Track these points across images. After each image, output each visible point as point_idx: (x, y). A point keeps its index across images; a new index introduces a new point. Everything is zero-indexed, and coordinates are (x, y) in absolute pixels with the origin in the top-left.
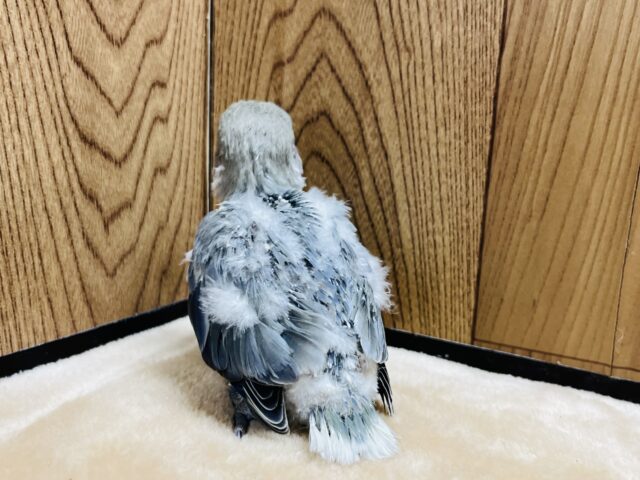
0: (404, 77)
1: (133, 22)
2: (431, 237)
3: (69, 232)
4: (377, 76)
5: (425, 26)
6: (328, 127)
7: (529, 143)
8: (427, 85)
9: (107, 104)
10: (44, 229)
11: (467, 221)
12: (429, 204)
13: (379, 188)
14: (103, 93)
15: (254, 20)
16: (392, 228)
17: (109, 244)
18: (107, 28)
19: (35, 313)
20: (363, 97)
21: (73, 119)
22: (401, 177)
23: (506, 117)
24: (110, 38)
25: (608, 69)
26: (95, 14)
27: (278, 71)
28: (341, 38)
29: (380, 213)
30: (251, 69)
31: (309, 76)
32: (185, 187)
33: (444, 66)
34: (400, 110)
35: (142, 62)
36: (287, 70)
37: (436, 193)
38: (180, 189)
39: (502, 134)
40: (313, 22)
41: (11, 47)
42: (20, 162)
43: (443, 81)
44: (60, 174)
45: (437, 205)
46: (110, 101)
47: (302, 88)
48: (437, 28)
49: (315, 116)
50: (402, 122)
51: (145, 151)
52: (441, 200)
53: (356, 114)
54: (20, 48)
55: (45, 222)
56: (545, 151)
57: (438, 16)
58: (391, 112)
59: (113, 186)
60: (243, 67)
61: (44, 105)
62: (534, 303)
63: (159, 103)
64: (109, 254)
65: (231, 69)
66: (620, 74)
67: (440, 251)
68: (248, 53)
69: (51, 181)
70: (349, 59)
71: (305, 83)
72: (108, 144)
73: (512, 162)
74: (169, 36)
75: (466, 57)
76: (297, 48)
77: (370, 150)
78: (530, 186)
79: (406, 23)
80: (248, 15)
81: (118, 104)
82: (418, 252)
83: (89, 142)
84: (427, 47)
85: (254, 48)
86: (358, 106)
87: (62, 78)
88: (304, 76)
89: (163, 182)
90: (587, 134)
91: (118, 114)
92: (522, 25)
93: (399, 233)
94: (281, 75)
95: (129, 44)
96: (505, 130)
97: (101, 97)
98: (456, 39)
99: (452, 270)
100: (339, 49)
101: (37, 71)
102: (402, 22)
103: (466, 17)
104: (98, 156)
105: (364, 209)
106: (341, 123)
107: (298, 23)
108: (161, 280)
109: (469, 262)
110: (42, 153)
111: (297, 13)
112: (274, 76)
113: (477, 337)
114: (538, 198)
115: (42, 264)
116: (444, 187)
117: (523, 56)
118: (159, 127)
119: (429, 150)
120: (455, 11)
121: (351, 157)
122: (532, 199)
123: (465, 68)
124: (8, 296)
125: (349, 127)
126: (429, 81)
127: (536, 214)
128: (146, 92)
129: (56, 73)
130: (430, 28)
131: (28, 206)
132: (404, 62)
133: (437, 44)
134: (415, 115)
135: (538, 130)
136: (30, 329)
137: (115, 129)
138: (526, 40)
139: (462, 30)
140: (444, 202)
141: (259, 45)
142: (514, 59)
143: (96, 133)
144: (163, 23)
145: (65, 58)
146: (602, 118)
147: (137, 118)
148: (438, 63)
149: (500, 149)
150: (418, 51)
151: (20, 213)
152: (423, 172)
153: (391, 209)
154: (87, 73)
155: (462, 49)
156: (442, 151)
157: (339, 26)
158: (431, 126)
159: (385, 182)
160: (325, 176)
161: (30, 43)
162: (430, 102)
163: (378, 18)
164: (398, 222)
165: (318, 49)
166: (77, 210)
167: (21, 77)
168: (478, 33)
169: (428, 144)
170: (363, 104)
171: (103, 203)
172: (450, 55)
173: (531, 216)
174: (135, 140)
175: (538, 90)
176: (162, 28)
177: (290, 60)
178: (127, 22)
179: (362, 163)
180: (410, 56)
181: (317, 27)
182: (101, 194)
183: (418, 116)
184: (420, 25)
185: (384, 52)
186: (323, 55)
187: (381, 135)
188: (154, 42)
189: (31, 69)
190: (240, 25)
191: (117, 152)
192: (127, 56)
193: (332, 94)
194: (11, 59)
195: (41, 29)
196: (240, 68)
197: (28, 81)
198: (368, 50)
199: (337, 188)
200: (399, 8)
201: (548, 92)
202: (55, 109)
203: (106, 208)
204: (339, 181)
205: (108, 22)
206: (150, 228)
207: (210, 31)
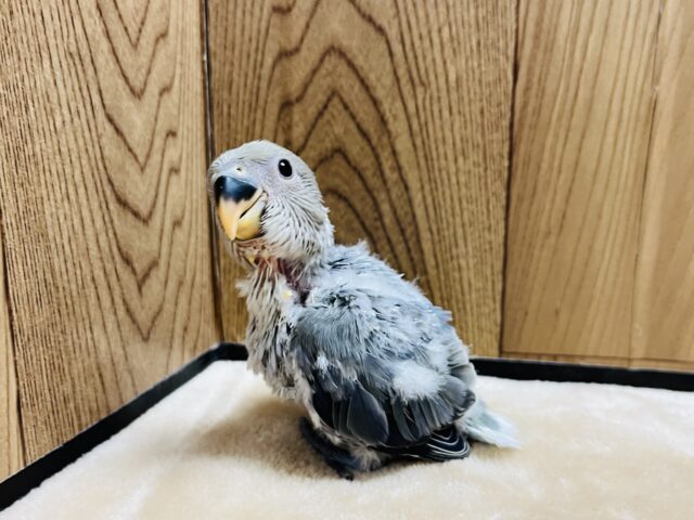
0: (421, 112)
1: (149, 72)
2: (455, 263)
3: (113, 300)
4: (394, 112)
5: (439, 61)
6: (344, 164)
7: (544, 166)
8: (444, 118)
9: (134, 160)
10: (93, 300)
11: (490, 243)
12: (452, 231)
13: (401, 219)
14: (130, 150)
15: (256, 60)
16: (416, 257)
17: (143, 307)
18: (131, 80)
19: (90, 391)
20: (379, 132)
21: (110, 181)
22: (422, 207)
23: (522, 144)
24: (132, 90)
25: (612, 95)
26: (121, 67)
27: (286, 111)
28: (353, 76)
29: (403, 243)
30: (256, 111)
31: (321, 114)
32: (197, 238)
33: (461, 99)
34: (419, 142)
35: (157, 112)
36: (297, 109)
37: (458, 220)
38: (193, 240)
39: (519, 159)
40: (322, 60)
41: (57, 111)
42: (71, 232)
43: (460, 113)
44: (103, 238)
45: (460, 231)
46: (136, 157)
47: (313, 126)
48: (451, 63)
49: (329, 154)
50: (421, 154)
51: (165, 204)
52: (463, 225)
53: (373, 149)
54: (66, 111)
55: (93, 295)
56: (560, 172)
57: (451, 51)
58: (410, 145)
59: (143, 245)
60: (247, 110)
61: (86, 170)
62: (557, 313)
63: (172, 154)
64: (143, 317)
65: (233, 111)
66: (623, 99)
67: (465, 274)
68: (251, 93)
69: (96, 249)
70: (363, 95)
71: (316, 121)
72: (137, 203)
73: (530, 185)
74: (176, 82)
75: (481, 89)
76: (306, 87)
77: (390, 184)
78: (548, 207)
79: (420, 59)
80: (249, 56)
81: (141, 159)
82: (442, 277)
83: (122, 203)
84: (442, 81)
85: (258, 89)
86: (374, 141)
87: (99, 137)
88: (315, 115)
89: (180, 235)
90: (596, 156)
92: (533, 57)
93: (423, 261)
94: (290, 115)
95: (147, 94)
96: (521, 156)
97: (129, 154)
98: (471, 73)
99: (478, 290)
100: (352, 87)
101: (79, 134)
102: (416, 57)
103: (479, 52)
104: (130, 217)
105: (386, 241)
106: (358, 159)
107: (306, 61)
108: (184, 338)
109: (493, 282)
110: (87, 221)
111: (304, 52)
112: (282, 116)
113: (506, 349)
114: (556, 216)
115: (93, 339)
116: (466, 213)
117: (535, 86)
118: (174, 178)
120: (468, 47)
121: (369, 191)
122: (550, 217)
123: (481, 100)
124: (68, 377)
125: (367, 163)
126: (446, 113)
127: (555, 231)
128: (162, 142)
129: (94, 134)
130: (445, 63)
131: (79, 278)
132: (420, 97)
133: (452, 77)
134: (433, 147)
135: (553, 155)
136: (87, 409)
137: (141, 185)
138: (537, 71)
139: (476, 64)
140: (467, 227)
141: (264, 84)
142: (527, 89)
143: (127, 192)
144: (171, 68)
145: (101, 117)
146: (610, 139)
147: (156, 172)
148: (454, 96)
149: (518, 174)
150: (434, 86)
151: (74, 287)
153: (414, 238)
154: (118, 131)
155: (477, 82)
156: (462, 179)
157: (350, 64)
159: (406, 214)
160: (343, 212)
161: (72, 105)
162: (448, 133)
163: (391, 54)
164: (422, 252)
165: (329, 87)
166: (117, 276)
167: (67, 142)
168: (492, 67)
169: (448, 173)
170: (379, 139)
171: (136, 265)
172: (465, 88)
173: (549, 233)
174: (156, 196)
175: (551, 117)
176: (170, 74)
177: (299, 99)
178: (144, 71)
179: (382, 196)
180: (426, 91)
181: (328, 65)
182: (134, 256)
183: (437, 148)
184: (434, 60)
185: (399, 89)
186: (334, 93)
187: (400, 169)
188: (165, 90)
189: (74, 132)
190: (240, 66)
191: (144, 210)
192: (147, 108)
193: (346, 131)
194: (59, 124)
195: (80, 89)
196: (243, 109)
197: (72, 145)
198: (383, 88)
199: (356, 225)
200: (413, 44)
201: (560, 118)
202: (96, 172)
203: (138, 270)
204: (358, 216)
205: (131, 74)
206: (172, 285)
207: (207, 72)
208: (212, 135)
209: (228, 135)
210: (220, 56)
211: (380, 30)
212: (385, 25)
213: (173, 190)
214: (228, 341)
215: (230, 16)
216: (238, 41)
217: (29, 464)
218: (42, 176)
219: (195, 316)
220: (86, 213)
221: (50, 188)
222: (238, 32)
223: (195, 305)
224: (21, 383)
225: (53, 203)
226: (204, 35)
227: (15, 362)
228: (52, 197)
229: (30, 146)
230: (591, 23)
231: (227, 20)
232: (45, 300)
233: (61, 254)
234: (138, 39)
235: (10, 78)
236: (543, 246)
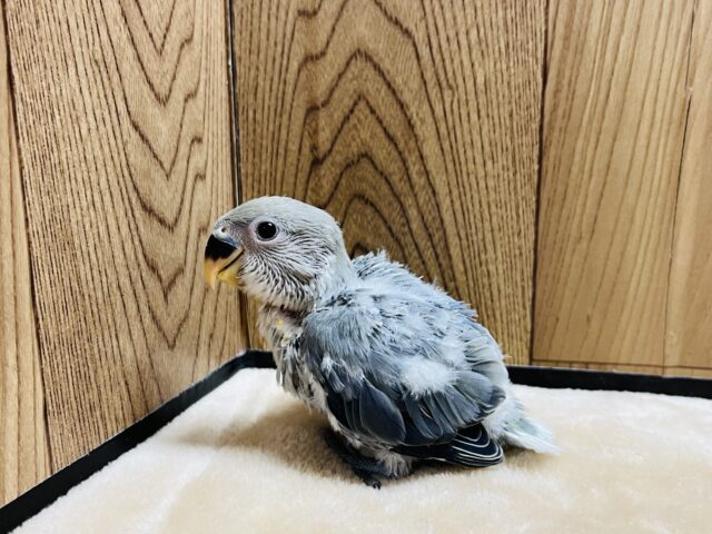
0: (448, 115)
1: (174, 78)
2: (484, 268)
3: (139, 307)
4: (420, 115)
5: (467, 63)
6: (371, 169)
7: (575, 169)
8: (472, 122)
9: (159, 166)
10: (119, 308)
11: (520, 248)
12: (480, 237)
13: (428, 224)
14: (155, 156)
15: (281, 65)
16: (444, 262)
17: (169, 315)
18: (155, 87)
19: (116, 399)
20: (407, 137)
21: (135, 187)
22: (450, 212)
23: (552, 147)
24: (157, 96)
25: (645, 96)
26: (145, 73)
27: (312, 116)
28: (380, 79)
29: (431, 249)
30: (281, 116)
31: (347, 118)
33: (489, 102)
34: (446, 146)
35: (182, 119)
36: (323, 114)
37: (487, 224)
39: (549, 163)
40: (348, 64)
41: (83, 119)
42: (97, 239)
43: (488, 116)
44: (128, 246)
45: (489, 236)
46: (161, 164)
47: (339, 132)
48: (479, 65)
49: (355, 159)
50: (448, 158)
51: (190, 212)
52: (492, 231)
53: (400, 153)
54: (91, 119)
55: (119, 302)
56: (591, 176)
57: (480, 53)
58: (437, 149)
59: (169, 253)
61: (112, 178)
62: (588, 319)
63: (198, 161)
64: (169, 325)
65: (258, 116)
66: (656, 100)
67: (494, 280)
68: (277, 98)
69: (122, 256)
70: (390, 99)
71: (342, 126)
72: (163, 210)
73: (560, 189)
74: (201, 89)
75: (510, 92)
76: (332, 91)
77: (417, 189)
78: (579, 210)
79: (448, 62)
80: (274, 60)
81: (167, 166)
82: (472, 284)
83: (148, 210)
84: (470, 84)
85: (284, 93)
86: (401, 145)
87: (124, 144)
88: (341, 119)
90: (629, 158)
91: (168, 176)
92: (563, 59)
93: (452, 267)
94: (316, 120)
95: (172, 101)
96: (552, 159)
97: (154, 160)
98: (499, 75)
99: (507, 296)
100: (378, 90)
101: (104, 141)
102: (443, 61)
103: (507, 54)
104: (156, 223)
105: (413, 247)
106: (385, 164)
107: (332, 66)
108: (209, 345)
109: (523, 288)
110: (113, 229)
111: (329, 56)
112: (308, 121)
113: (535, 357)
114: (587, 220)
115: (119, 346)
116: (494, 219)
117: (565, 88)
118: (200, 184)
119: (478, 184)
120: (497, 48)
121: (397, 197)
122: (581, 221)
123: (510, 103)
124: (94, 385)
125: (393, 168)
126: (474, 117)
127: (586, 236)
128: (187, 149)
129: (119, 141)
130: (473, 65)
131: (105, 286)
132: (448, 100)
133: (480, 80)
134: (461, 151)
135: (584, 158)
136: (113, 417)
137: (166, 192)
138: (567, 74)
139: (504, 67)
140: (496, 232)
141: (289, 89)
142: (557, 92)
143: (152, 199)
144: (197, 74)
145: (126, 124)
146: (642, 141)
147: (182, 177)
148: (482, 99)
149: (548, 178)
150: (461, 89)
151: (100, 294)
152: (473, 206)
153: (442, 244)
154: (142, 137)
155: (505, 84)
156: (491, 183)
157: (376, 67)
158: (479, 160)
159: (434, 219)
160: (369, 218)
161: (98, 112)
162: (476, 137)
163: (418, 57)
164: (450, 257)
165: (355, 91)
166: (143, 284)
167: (93, 150)
168: (521, 69)
169: (476, 178)
170: (406, 143)
171: (161, 272)
172: (494, 91)
173: (581, 238)
174: (182, 202)
175: (581, 119)
176: (195, 80)
177: (325, 104)
178: (169, 77)
179: (409, 201)
180: (453, 94)
181: (353, 69)
182: (160, 263)
183: (465, 152)
184: (461, 62)
185: (426, 91)
186: (360, 97)
187: (427, 173)
188: (190, 96)
189: (100, 140)
190: (265, 70)
191: (169, 217)
192: (172, 115)
193: (373, 136)
194: (84, 132)
195: (105, 96)
196: (269, 113)
197: (98, 152)
198: (410, 90)
199: (383, 230)
200: (440, 47)
201: (590, 122)
202: (121, 180)
203: (164, 277)
204: (385, 222)
205: (156, 81)
206: (198, 291)
207: (233, 77)
208: (237, 141)
209: (254, 141)
210: (245, 61)
211: (407, 32)
212: (412, 28)
213: (199, 196)
214: (255, 348)
215: (255, 21)
216: (263, 46)
217: (56, 472)
218: (68, 184)
219: (221, 323)
220: (111, 221)
221: (75, 195)
222: (263, 37)
223: (221, 312)
224: (47, 391)
225: (78, 210)
226: (229, 40)
227: (42, 370)
228: (77, 205)
229: (56, 154)
230: (623, 23)
231: (252, 24)
232: (71, 307)
233: (87, 261)
234: (163, 45)
235: (36, 87)
236: (574, 250)
